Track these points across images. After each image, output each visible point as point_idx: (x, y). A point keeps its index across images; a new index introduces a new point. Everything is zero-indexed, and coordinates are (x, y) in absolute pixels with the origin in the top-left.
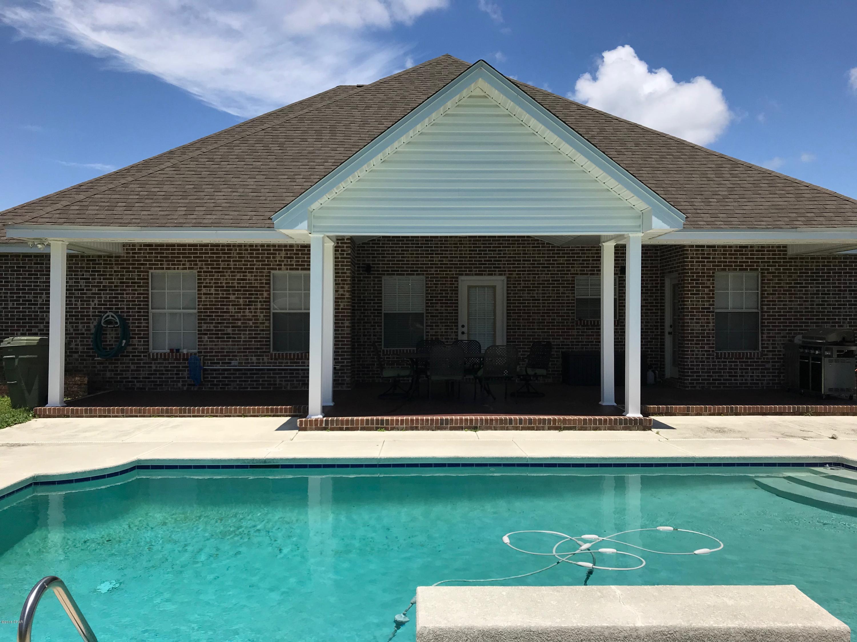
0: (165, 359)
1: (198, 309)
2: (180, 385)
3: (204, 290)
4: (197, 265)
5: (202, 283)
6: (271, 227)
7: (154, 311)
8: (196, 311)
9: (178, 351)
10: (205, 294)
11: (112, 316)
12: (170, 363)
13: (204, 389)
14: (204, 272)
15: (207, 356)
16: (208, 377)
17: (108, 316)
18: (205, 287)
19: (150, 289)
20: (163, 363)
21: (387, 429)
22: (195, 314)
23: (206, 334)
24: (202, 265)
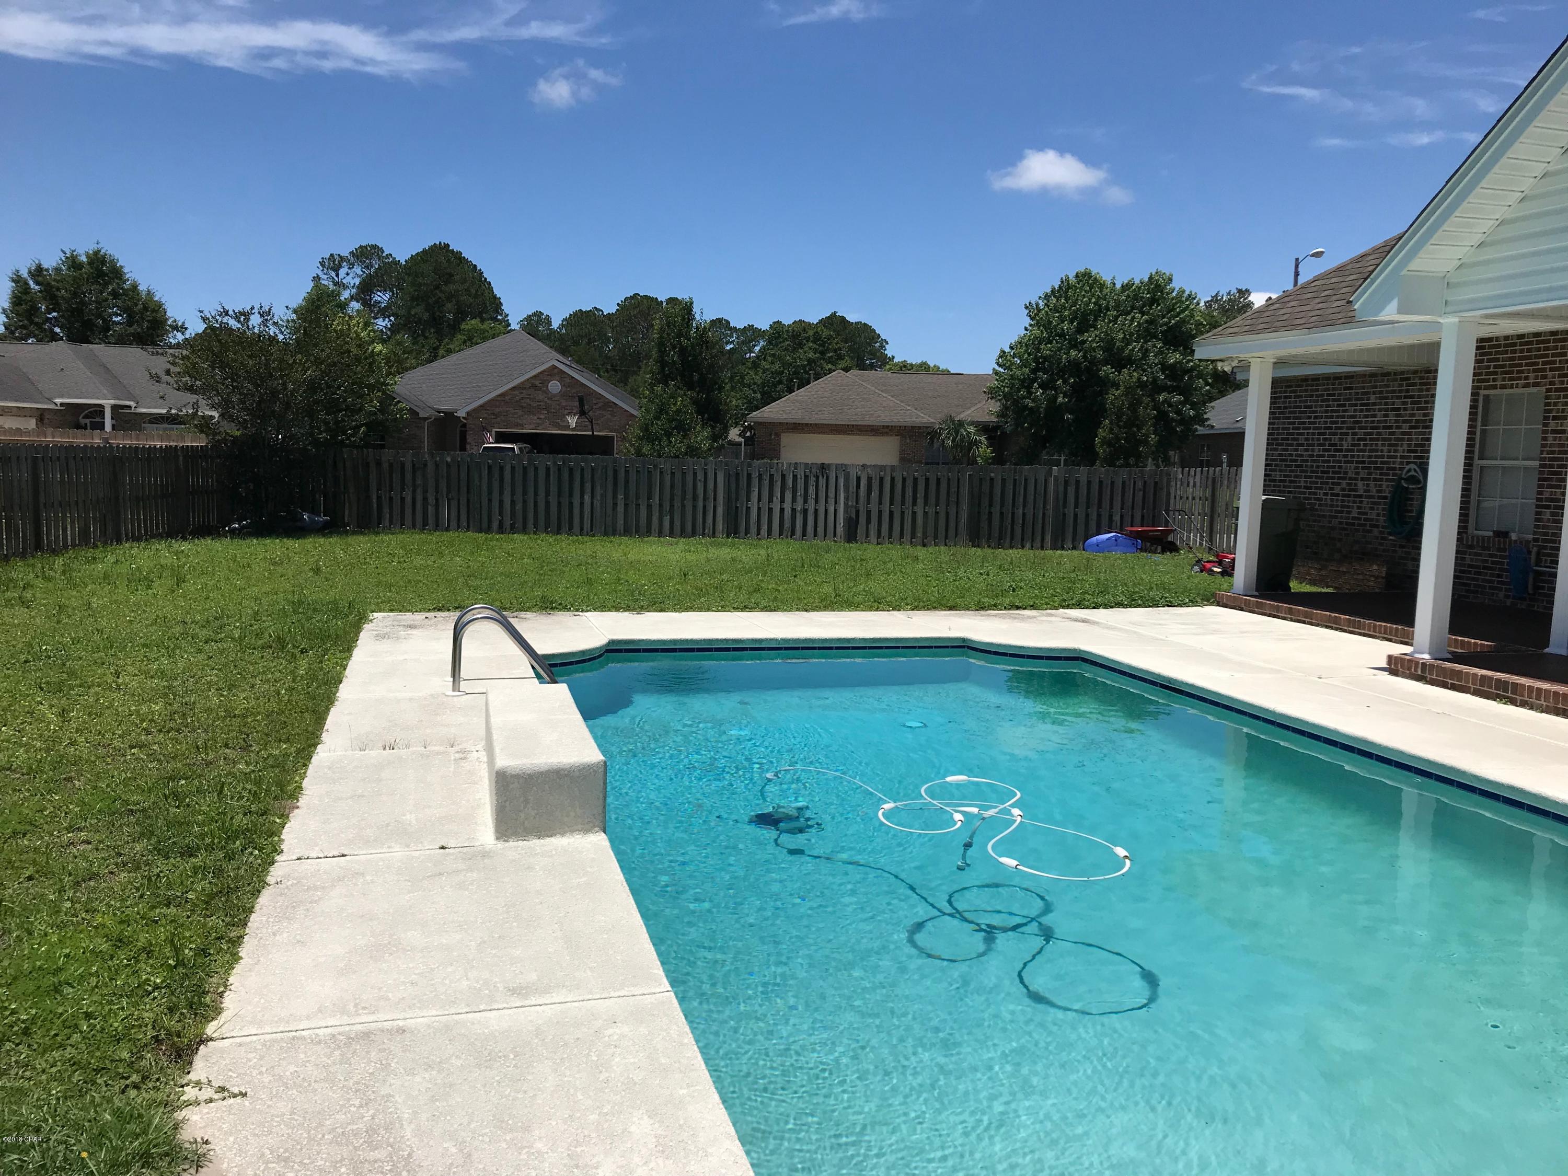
0: (1484, 548)
1: (1542, 459)
2: (1501, 595)
3: (1553, 424)
4: (1545, 377)
5: (1550, 411)
6: (1350, 320)
7: (1484, 462)
8: (1537, 463)
9: (1505, 534)
10: (1554, 432)
11: (1415, 470)
12: (1491, 556)
13: (1535, 608)
14: (1557, 390)
15: (1546, 548)
16: (1543, 588)
17: (1409, 471)
18: (1555, 418)
19: (1479, 424)
20: (1480, 555)
21: (1513, 702)
22: (1534, 468)
23: (1548, 507)
24: (1554, 377)
